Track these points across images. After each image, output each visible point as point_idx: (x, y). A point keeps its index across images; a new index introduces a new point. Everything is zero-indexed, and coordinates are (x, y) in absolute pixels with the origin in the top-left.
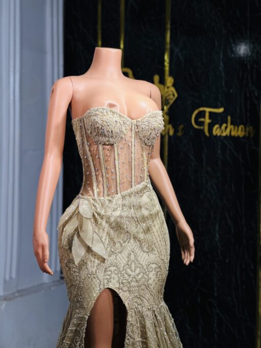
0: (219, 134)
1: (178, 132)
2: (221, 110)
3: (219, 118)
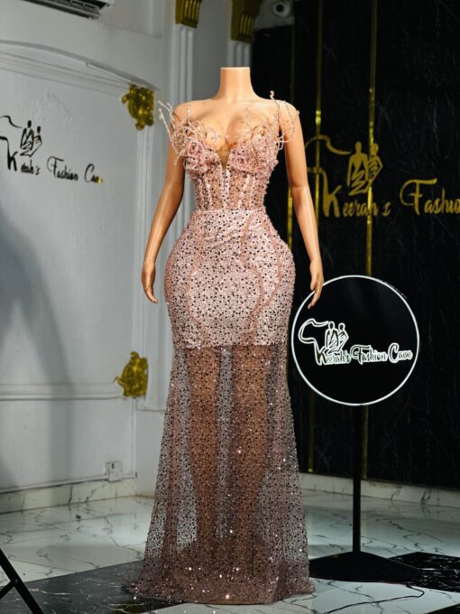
0: (431, 212)
1: (383, 211)
2: (434, 181)
3: (432, 192)
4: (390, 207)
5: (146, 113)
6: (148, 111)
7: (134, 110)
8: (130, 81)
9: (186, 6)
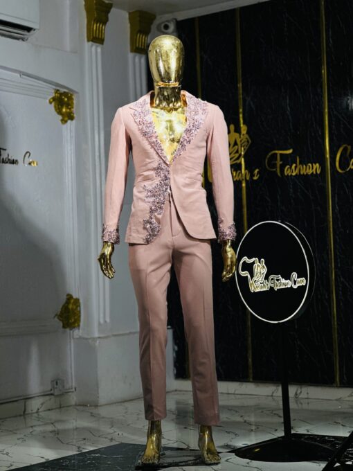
0: (290, 174)
2: (291, 151)
4: (258, 173)
5: (68, 110)
6: (70, 109)
7: (59, 108)
8: (54, 87)
9: (95, 28)
